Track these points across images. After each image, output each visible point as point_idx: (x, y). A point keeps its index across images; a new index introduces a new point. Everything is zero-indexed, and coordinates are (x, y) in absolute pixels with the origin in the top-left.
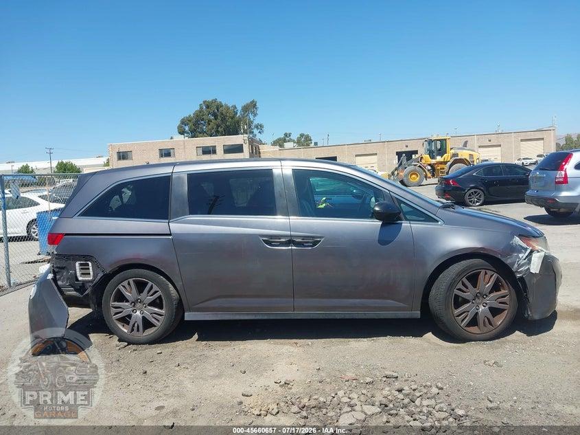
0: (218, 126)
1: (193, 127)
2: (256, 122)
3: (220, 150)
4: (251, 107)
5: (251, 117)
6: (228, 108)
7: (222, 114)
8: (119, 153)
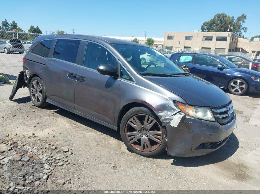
0: (221, 27)
1: (209, 26)
2: (243, 26)
3: (214, 39)
4: (243, 18)
5: (241, 23)
6: (229, 18)
7: (225, 21)
8: (168, 36)
